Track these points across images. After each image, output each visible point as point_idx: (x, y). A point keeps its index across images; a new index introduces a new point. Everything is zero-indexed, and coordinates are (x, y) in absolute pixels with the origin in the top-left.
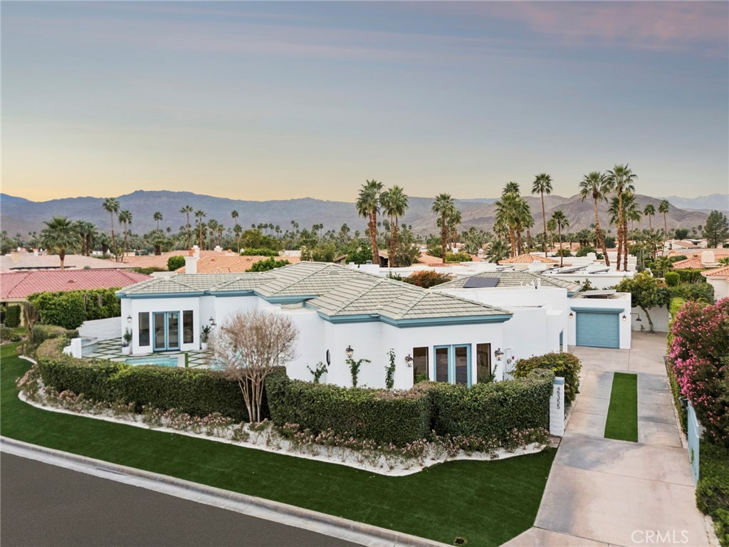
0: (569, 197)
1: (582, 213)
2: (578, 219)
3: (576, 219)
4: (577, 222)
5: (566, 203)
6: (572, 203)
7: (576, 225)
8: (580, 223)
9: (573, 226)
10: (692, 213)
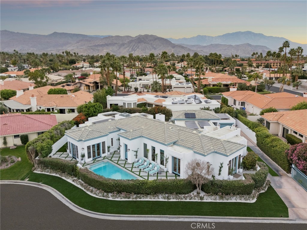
0: (134, 37)
1: (139, 44)
2: (138, 46)
3: (137, 47)
4: (138, 48)
5: (133, 39)
6: (136, 39)
7: (138, 49)
8: (139, 48)
9: (136, 49)
10: (177, 45)
